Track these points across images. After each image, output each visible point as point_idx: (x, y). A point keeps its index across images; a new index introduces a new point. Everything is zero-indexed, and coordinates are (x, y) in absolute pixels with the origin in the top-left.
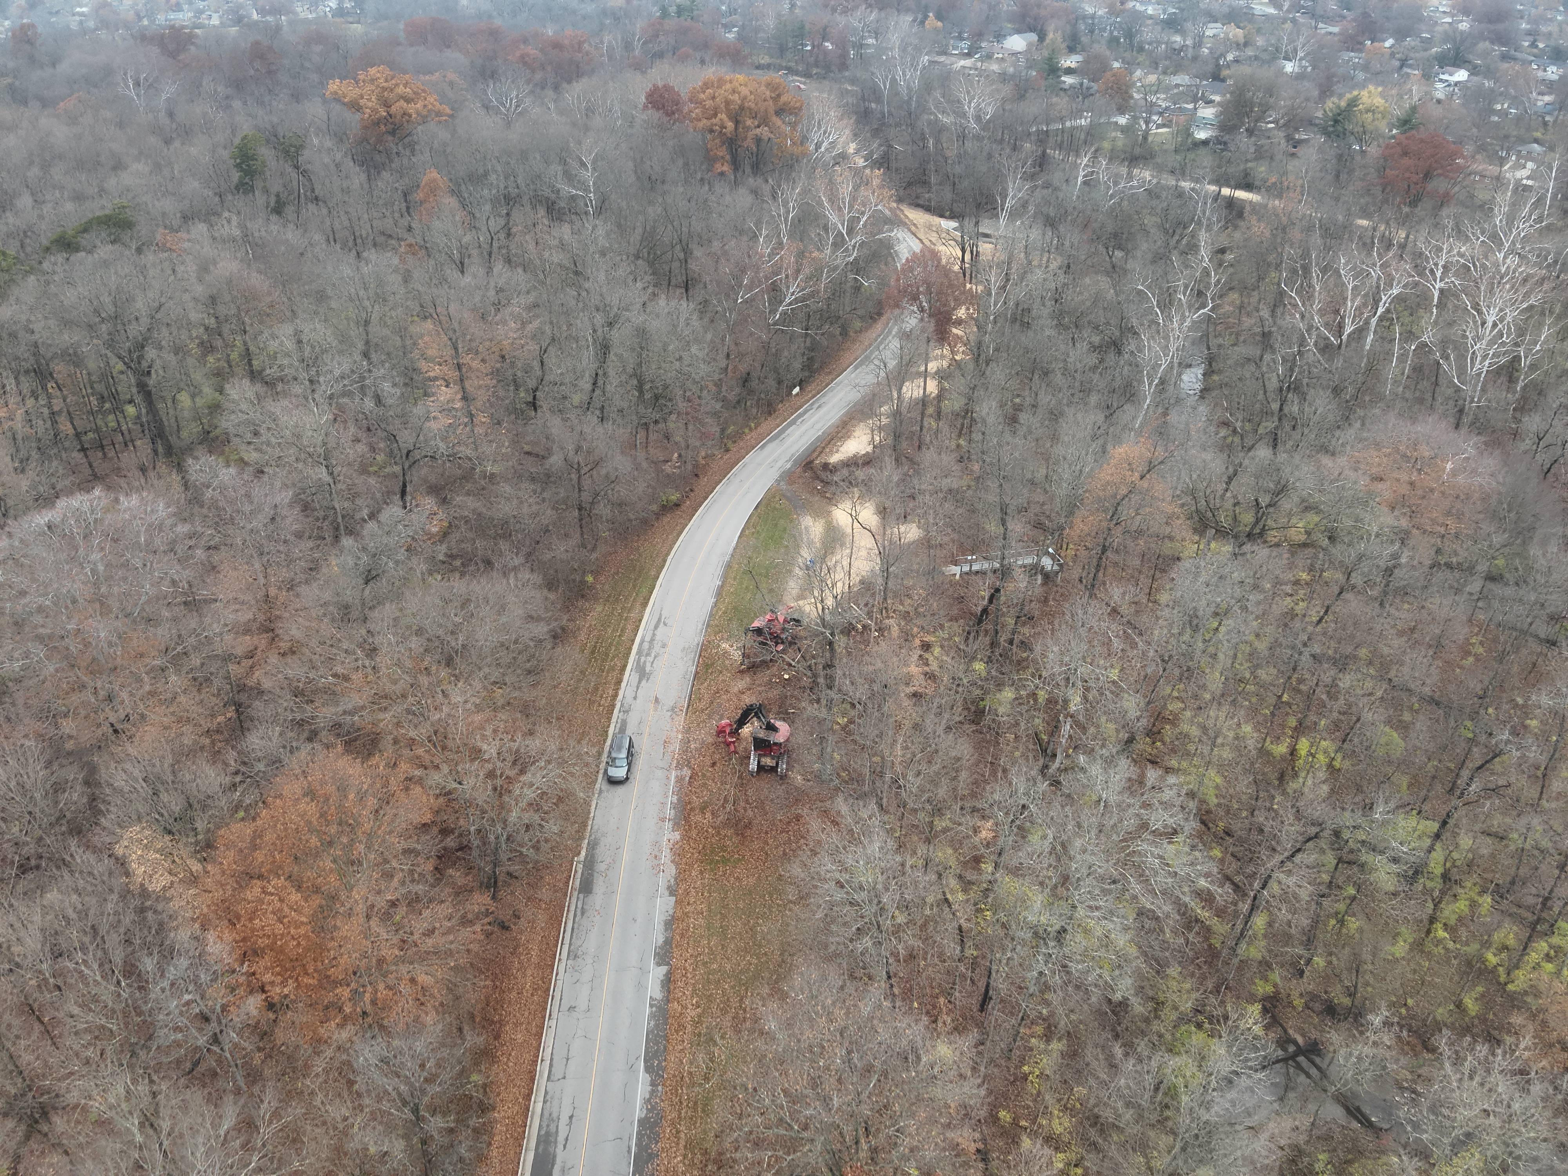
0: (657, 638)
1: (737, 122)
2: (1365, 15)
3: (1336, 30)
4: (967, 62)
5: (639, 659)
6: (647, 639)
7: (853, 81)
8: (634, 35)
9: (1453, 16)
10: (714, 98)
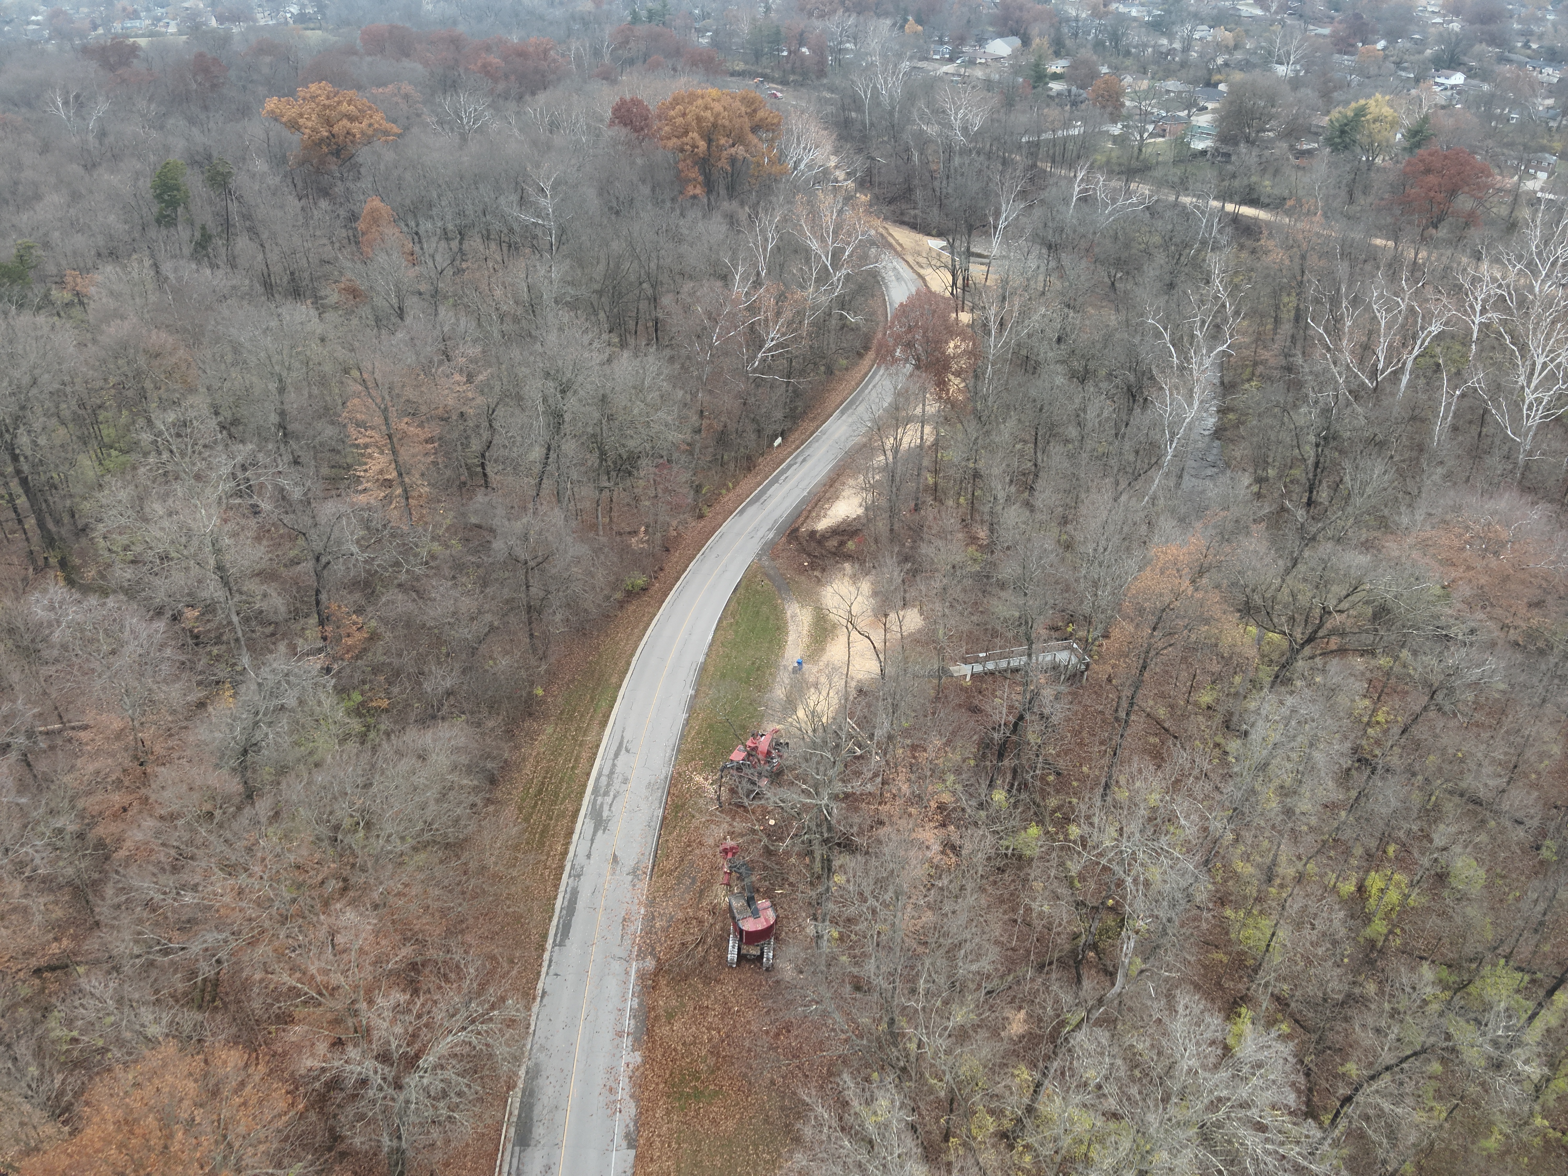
0: (618, 770)
1: (710, 141)
2: (1358, 17)
3: (1326, 31)
4: (949, 68)
5: (595, 800)
6: (606, 771)
7: (832, 90)
8: (602, 42)
9: (1444, 16)
10: (684, 115)
